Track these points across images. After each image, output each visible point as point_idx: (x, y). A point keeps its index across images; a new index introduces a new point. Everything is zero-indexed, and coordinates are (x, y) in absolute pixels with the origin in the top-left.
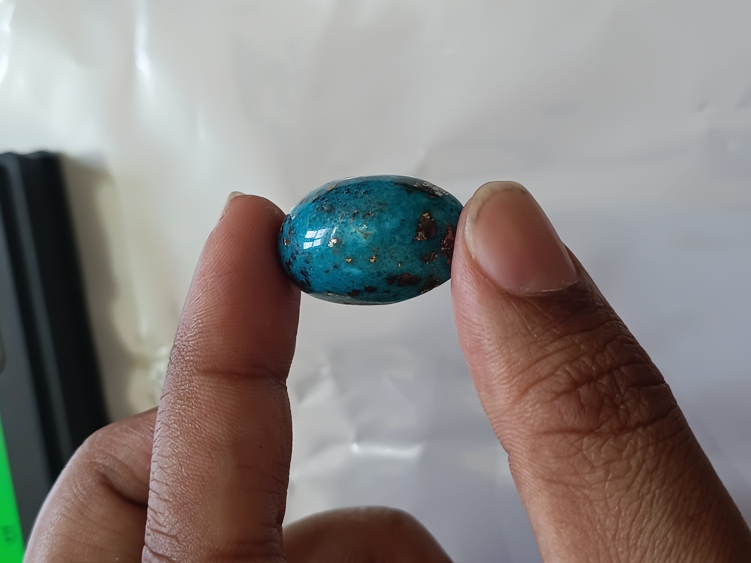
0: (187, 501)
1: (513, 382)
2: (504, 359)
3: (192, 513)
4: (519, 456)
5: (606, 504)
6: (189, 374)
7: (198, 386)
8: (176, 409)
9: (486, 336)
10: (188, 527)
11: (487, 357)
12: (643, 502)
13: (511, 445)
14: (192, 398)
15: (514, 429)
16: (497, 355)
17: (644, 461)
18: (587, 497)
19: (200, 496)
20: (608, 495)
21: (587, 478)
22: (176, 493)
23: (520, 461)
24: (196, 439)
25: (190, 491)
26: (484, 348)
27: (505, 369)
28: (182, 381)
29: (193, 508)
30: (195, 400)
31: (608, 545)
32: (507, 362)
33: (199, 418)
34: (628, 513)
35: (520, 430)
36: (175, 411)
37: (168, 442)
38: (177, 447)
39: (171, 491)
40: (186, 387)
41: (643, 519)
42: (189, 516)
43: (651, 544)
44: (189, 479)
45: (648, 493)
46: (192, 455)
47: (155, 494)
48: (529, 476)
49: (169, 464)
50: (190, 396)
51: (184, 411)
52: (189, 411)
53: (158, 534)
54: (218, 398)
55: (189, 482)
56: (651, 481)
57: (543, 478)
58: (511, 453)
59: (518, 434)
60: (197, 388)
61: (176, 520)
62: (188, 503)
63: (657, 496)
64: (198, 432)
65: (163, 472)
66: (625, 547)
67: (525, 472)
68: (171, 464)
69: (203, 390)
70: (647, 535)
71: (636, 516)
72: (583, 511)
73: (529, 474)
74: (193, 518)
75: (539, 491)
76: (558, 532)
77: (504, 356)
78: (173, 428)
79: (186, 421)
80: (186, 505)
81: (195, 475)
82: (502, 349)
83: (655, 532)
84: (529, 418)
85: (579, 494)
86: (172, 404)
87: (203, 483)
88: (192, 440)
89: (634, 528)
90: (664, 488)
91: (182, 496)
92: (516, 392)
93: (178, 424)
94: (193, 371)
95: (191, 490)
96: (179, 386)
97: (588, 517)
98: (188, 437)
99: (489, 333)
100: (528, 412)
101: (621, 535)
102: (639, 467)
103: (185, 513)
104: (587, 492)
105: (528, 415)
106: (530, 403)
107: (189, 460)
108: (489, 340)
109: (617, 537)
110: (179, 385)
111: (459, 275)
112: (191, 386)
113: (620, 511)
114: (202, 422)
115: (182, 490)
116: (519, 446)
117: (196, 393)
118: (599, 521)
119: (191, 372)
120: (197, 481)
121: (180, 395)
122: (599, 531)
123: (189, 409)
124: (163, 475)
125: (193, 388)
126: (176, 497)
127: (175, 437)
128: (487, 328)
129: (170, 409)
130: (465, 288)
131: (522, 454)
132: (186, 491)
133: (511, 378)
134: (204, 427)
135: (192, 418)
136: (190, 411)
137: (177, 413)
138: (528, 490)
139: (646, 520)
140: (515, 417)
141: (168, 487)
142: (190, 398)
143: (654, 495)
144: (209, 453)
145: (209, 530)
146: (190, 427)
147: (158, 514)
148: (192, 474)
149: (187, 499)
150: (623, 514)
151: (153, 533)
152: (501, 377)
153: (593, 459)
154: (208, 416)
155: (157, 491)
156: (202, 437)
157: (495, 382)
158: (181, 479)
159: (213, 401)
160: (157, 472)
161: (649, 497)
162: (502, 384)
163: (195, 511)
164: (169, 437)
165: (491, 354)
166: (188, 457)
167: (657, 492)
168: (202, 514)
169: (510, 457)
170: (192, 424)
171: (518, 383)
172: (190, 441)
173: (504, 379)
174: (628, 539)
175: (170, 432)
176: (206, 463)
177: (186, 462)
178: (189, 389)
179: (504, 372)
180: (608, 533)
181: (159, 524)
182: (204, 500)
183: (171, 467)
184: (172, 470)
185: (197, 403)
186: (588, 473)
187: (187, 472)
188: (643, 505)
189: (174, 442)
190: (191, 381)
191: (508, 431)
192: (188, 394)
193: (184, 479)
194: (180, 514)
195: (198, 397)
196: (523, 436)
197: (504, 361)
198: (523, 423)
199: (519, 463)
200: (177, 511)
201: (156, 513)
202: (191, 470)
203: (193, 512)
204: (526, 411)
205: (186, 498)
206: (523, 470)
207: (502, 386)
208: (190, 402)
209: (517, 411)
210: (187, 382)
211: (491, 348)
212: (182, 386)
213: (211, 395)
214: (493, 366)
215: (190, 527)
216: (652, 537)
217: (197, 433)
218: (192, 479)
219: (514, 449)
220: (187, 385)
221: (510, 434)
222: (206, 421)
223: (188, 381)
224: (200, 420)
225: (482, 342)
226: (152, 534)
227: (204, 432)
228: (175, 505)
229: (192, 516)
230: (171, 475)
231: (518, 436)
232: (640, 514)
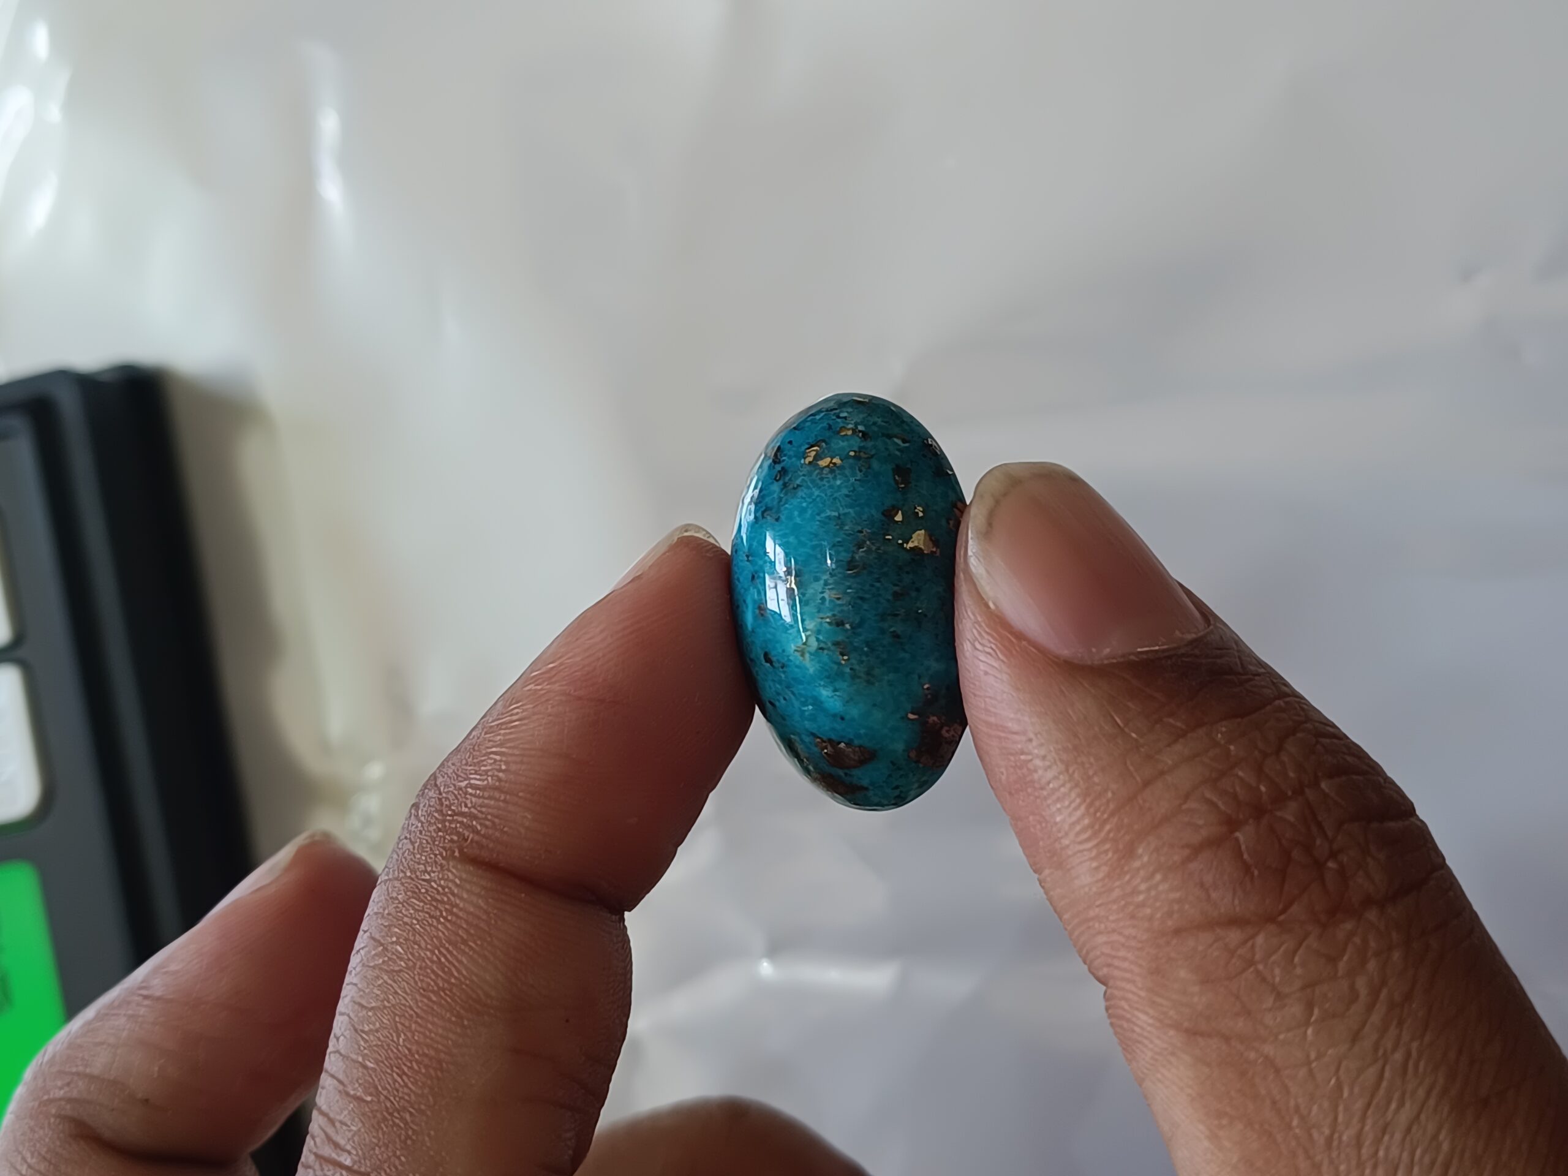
0: (401, 1104)
1: (1103, 834)
2: (1077, 790)
3: (410, 1133)
4: (1129, 986)
5: (1311, 1073)
6: (444, 854)
7: (458, 881)
8: (406, 916)
9: (1036, 751)
10: (399, 1158)
11: (1045, 793)
12: (1388, 1068)
13: (1109, 965)
14: (442, 902)
15: (1114, 931)
16: (1063, 785)
17: (1384, 983)
18: (1269, 1061)
19: (431, 1099)
20: (1313, 1056)
21: (1268, 1020)
22: (381, 1086)
23: (1130, 996)
24: (437, 984)
25: (410, 1085)
26: (1036, 776)
27: (1083, 808)
28: (428, 863)
29: (412, 1122)
30: (447, 907)
31: (1318, 1158)
32: (1085, 795)
33: (449, 944)
34: (1356, 1090)
35: (1127, 932)
36: (403, 918)
37: (378, 977)
38: (396, 993)
39: (371, 1080)
40: (433, 879)
41: (1389, 1103)
42: (403, 1137)
43: (1405, 1155)
44: (411, 1062)
45: (1395, 1048)
46: (423, 1014)
47: (335, 1082)
48: (1150, 1025)
49: (374, 1024)
50: (439, 897)
51: (420, 923)
52: (430, 925)
53: (331, 1167)
54: (495, 911)
55: (411, 1068)
56: (1400, 1024)
57: (1176, 1026)
58: (1111, 983)
59: (1122, 940)
60: (457, 886)
61: (374, 1140)
62: (404, 1109)
63: (1414, 1054)
64: (443, 971)
65: (360, 1038)
66: (1354, 1163)
67: (1143, 1017)
68: (378, 1025)
69: (468, 891)
70: (1398, 1136)
71: (1372, 1096)
72: (1263, 1092)
73: (1151, 1021)
74: (409, 1142)
75: (1173, 1054)
76: (1213, 1137)
77: (1077, 785)
78: (393, 954)
79: (423, 944)
80: (399, 1114)
81: (426, 1055)
82: (1071, 771)
83: (1414, 1128)
84: (1142, 905)
85: (1252, 1055)
86: (400, 903)
87: (439, 1074)
88: (429, 984)
89: (1369, 1122)
90: (1427, 1039)
91: (393, 1092)
92: (1110, 854)
93: (405, 947)
94: (454, 852)
95: (412, 1083)
96: (421, 872)
97: (1274, 1103)
98: (421, 977)
99: (1042, 745)
100: (1140, 893)
101: (1345, 1138)
102: (1375, 994)
103: (395, 1129)
104: (1268, 1049)
105: (1141, 898)
106: (1142, 873)
107: (416, 1022)
108: (1044, 758)
109: (1335, 1143)
110: (420, 870)
111: (968, 642)
112: (442, 879)
113: (1339, 1087)
114: (455, 952)
115: (395, 1081)
116: (1126, 965)
117: (453, 894)
118: (1297, 1109)
119: (448, 852)
120: (426, 1067)
121: (420, 890)
122: (1297, 1131)
123: (433, 922)
124: (359, 1046)
125: (446, 882)
126: (378, 1093)
127: (393, 971)
128: (1036, 734)
129: (393, 911)
130: (982, 666)
131: (1133, 982)
132: (402, 1083)
133: (1097, 827)
134: (456, 964)
135: (435, 940)
136: (434, 927)
137: (406, 924)
138: (1150, 1054)
139: (1393, 1106)
140: (1115, 907)
141: (365, 1072)
142: (436, 900)
143: (1408, 1055)
144: (459, 1016)
145: (441, 1169)
146: (428, 958)
147: (338, 1124)
148: (418, 1053)
149: (402, 1101)
150: (1346, 1094)
151: (321, 1165)
152: (1078, 828)
153: (1277, 979)
154: (471, 944)
155: (341, 1077)
156: (449, 983)
157: (1066, 842)
158: (394, 1059)
159: (484, 917)
160: (345, 1037)
161: (1398, 1056)
162: (1080, 843)
163: (415, 1127)
164: (381, 969)
165: (1051, 786)
166: (414, 1015)
167: (1415, 1045)
168: (429, 1135)
169: (1109, 991)
170: (433, 953)
171: (1111, 835)
172: (425, 985)
173: (1084, 830)
174: (1359, 1145)
175: (386, 959)
176: (451, 1035)
177: (411, 1026)
178: (438, 882)
179: (1083, 817)
180: (1315, 1134)
181: (337, 1146)
182: (437, 1107)
183: (377, 1031)
184: (379, 1039)
185: (452, 913)
186: (1270, 1010)
187: (409, 1046)
188: (1387, 1074)
189: (389, 982)
190: (444, 868)
191: (1101, 939)
192: (435, 892)
193: (401, 1059)
194: (385, 1129)
195: (454, 903)
196: (1133, 943)
197: (1078, 795)
198: (1133, 917)
199: (1126, 1000)
200: (378, 1123)
201: (332, 1121)
202: (417, 1042)
203: (412, 1128)
204: (1135, 892)
205: (400, 1098)
206: (1136, 1013)
207: (1081, 847)
208: (436, 908)
209: (1117, 893)
210: (436, 867)
211: (1050, 774)
212: (426, 874)
213: (482, 904)
214: (1059, 810)
215: (403, 1159)
216: (1408, 1138)
217: (440, 973)
218: (417, 1061)
219: (1117, 973)
220: (436, 874)
221: (1106, 943)
222: (464, 953)
223: (439, 868)
224: (451, 948)
225: (1030, 766)
226: (317, 1167)
227: (456, 974)
228: (377, 1111)
229: (408, 1137)
230: (375, 1048)
231: (1123, 945)
232: (1382, 1091)
